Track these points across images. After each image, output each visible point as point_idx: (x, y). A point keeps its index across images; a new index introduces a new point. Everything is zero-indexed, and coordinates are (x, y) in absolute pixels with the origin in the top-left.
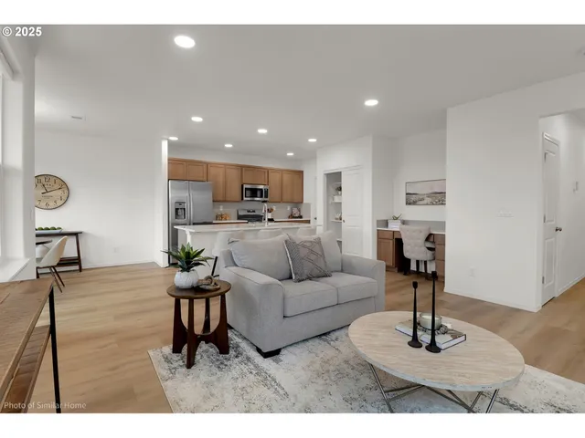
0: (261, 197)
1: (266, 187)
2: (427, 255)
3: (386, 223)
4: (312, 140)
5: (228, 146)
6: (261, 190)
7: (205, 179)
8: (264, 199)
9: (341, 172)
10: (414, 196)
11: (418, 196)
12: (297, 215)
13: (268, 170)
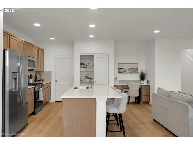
9: (93, 55)
10: (122, 69)
11: (124, 69)
12: (40, 79)
13: (34, 47)
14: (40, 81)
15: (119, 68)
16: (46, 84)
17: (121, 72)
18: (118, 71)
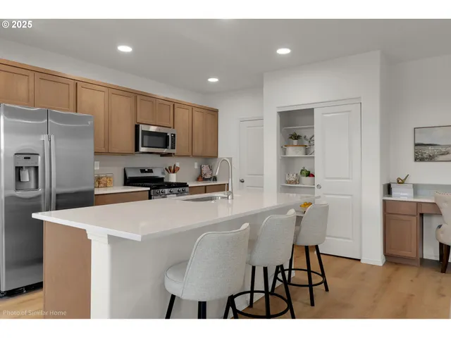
0: (166, 146)
6: (165, 135)
8: (169, 151)
9: (313, 109)
11: (436, 148)
12: (208, 176)
13: (174, 104)
14: (210, 179)
15: (417, 142)
16: (206, 186)
17: (425, 156)
18: (415, 152)
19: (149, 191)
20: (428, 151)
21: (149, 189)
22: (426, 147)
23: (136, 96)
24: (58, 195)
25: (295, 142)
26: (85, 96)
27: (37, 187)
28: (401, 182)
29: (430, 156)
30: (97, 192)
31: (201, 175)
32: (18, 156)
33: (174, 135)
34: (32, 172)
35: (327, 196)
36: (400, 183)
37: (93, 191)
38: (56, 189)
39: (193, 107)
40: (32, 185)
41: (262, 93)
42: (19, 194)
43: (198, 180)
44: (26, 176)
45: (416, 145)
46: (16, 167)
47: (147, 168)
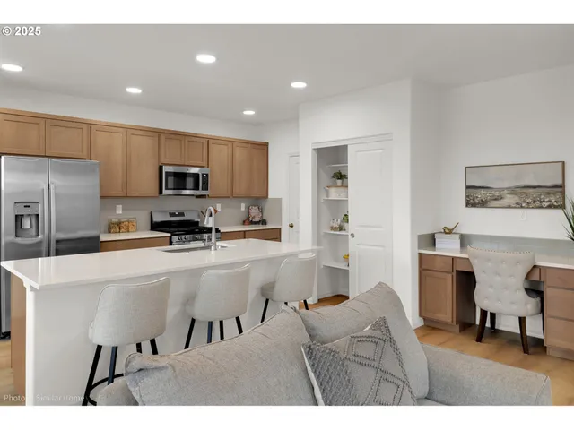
0: (196, 187)
1: (206, 171)
2: (528, 305)
3: (431, 240)
4: (298, 85)
5: (134, 91)
6: (196, 176)
7: (85, 154)
8: (200, 192)
9: (346, 146)
10: (482, 191)
11: (489, 191)
12: (257, 219)
13: (208, 141)
16: (245, 232)
17: (477, 201)
18: (467, 197)
19: (170, 238)
20: (481, 195)
21: (169, 235)
22: (479, 190)
23: (160, 135)
24: (58, 242)
25: (339, 182)
26: (101, 139)
27: (38, 235)
28: (448, 231)
29: (482, 201)
30: (104, 238)
31: (248, 218)
32: (18, 205)
33: (207, 175)
34: (34, 219)
35: (362, 247)
36: (446, 233)
37: (98, 238)
38: (56, 235)
39: (233, 142)
40: (34, 232)
41: (298, 126)
42: (19, 240)
43: (244, 223)
44: (27, 224)
45: (468, 187)
46: (16, 216)
47: (177, 211)
